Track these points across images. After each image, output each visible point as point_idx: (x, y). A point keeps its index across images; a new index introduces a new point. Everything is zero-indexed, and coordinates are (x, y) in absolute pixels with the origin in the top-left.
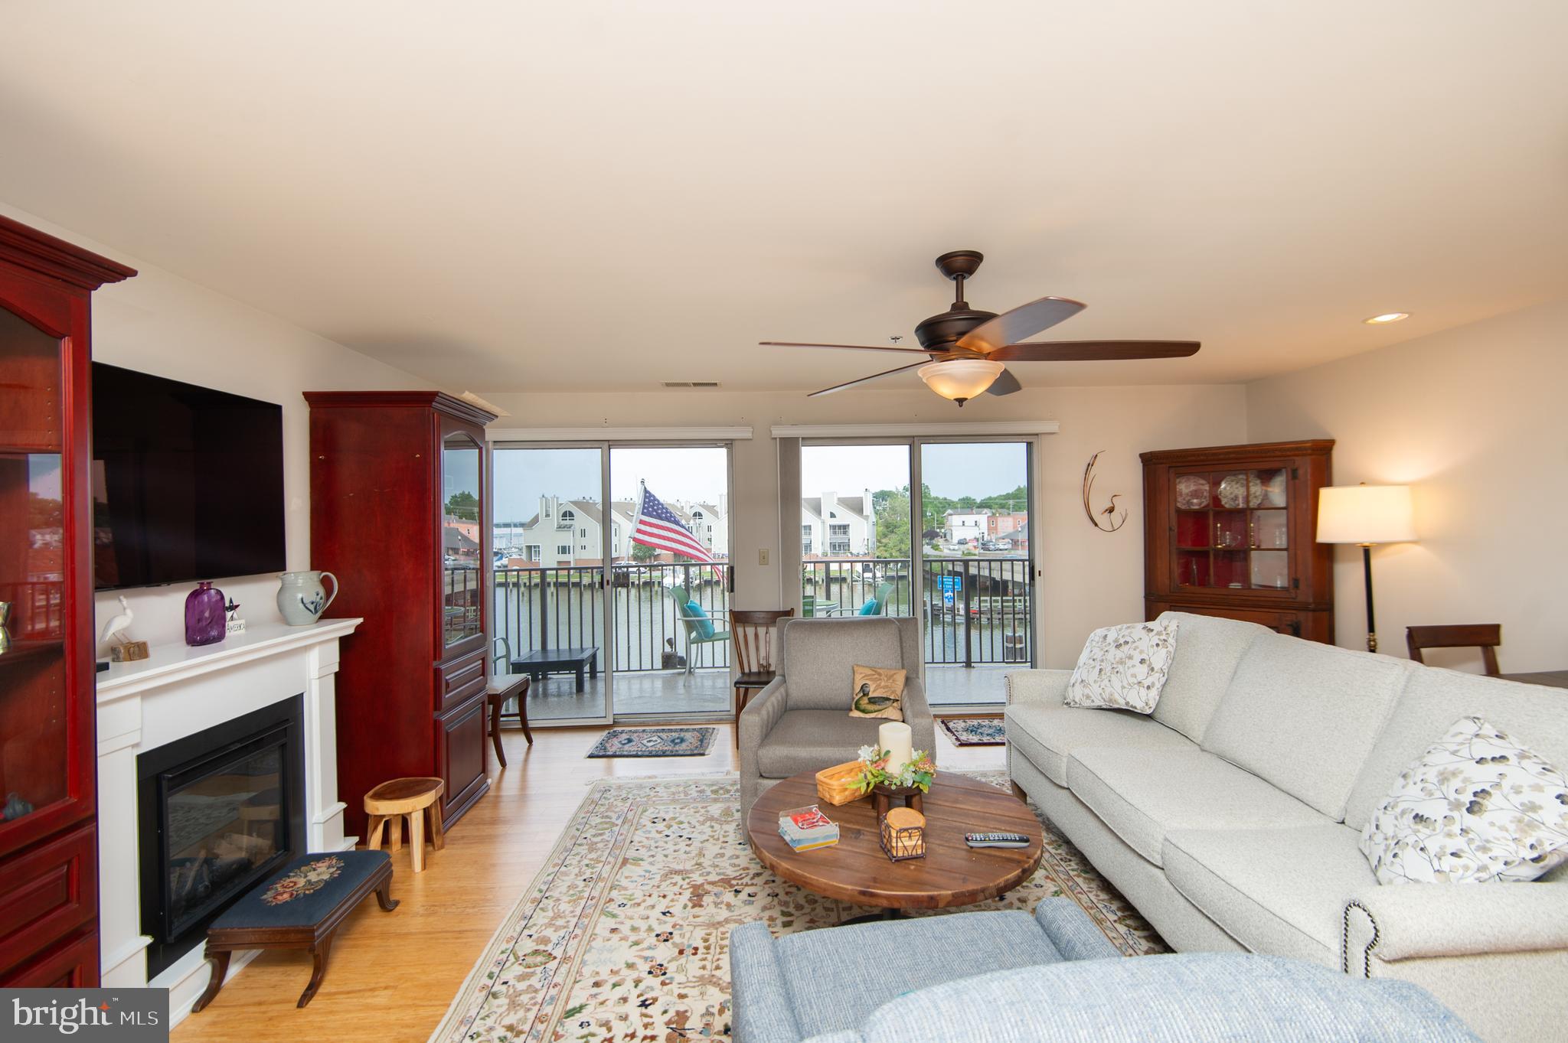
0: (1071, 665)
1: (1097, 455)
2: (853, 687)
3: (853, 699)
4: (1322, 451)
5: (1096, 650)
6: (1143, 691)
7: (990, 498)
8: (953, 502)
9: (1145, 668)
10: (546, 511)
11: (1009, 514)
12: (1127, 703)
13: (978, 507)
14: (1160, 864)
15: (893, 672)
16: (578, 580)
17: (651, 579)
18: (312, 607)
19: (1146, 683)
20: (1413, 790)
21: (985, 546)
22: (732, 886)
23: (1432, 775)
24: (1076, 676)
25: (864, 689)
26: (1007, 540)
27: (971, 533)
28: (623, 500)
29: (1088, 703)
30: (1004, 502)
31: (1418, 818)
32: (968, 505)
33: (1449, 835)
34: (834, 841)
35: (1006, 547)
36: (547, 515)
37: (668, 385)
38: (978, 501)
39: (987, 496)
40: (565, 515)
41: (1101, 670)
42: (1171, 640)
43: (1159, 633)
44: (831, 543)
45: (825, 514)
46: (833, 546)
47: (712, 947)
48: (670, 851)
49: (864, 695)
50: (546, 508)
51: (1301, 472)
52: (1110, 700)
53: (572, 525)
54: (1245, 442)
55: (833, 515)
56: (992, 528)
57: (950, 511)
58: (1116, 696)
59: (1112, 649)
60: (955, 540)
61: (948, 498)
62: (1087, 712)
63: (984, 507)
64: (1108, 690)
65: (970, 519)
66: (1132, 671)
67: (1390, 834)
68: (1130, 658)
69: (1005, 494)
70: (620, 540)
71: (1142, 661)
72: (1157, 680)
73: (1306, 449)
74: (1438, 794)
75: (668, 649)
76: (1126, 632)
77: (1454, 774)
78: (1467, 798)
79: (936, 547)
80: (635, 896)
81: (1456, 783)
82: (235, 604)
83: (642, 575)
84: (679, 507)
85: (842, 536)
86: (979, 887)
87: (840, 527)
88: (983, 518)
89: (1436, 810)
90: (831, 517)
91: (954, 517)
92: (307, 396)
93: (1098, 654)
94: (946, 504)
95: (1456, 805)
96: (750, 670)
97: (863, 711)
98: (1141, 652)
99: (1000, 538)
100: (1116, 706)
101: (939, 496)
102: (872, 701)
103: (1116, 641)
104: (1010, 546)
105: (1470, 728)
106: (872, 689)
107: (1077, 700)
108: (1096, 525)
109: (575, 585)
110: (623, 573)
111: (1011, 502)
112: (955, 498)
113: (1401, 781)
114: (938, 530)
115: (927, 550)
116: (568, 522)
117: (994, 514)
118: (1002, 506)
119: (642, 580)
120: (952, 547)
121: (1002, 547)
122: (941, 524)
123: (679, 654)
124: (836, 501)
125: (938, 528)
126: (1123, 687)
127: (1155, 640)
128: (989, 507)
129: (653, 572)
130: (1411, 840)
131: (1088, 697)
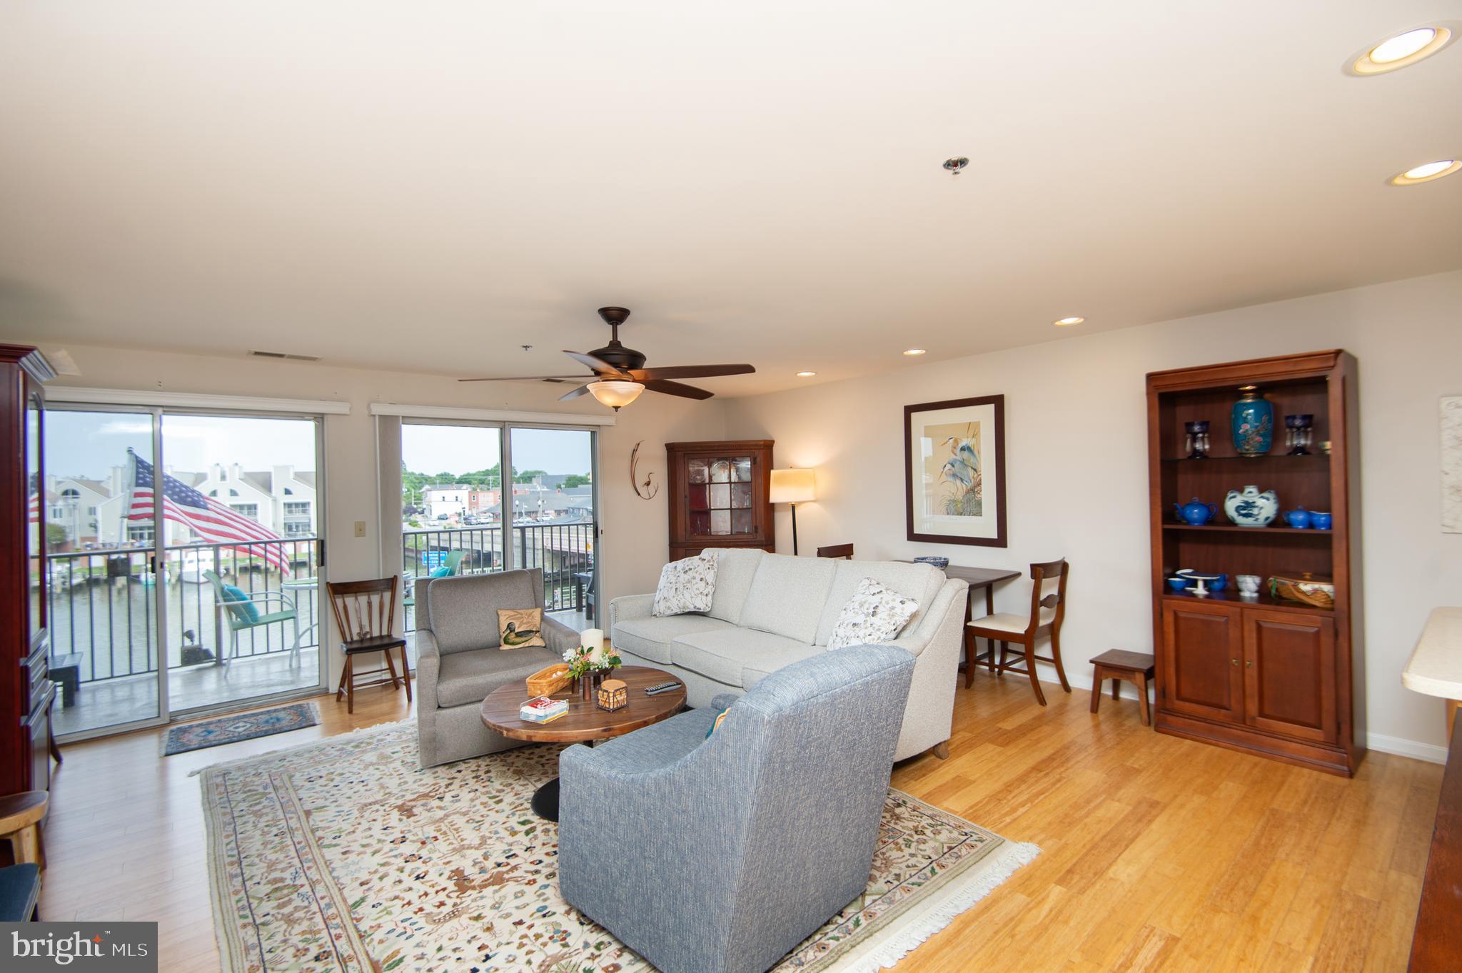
0: (653, 588)
1: (639, 444)
2: (499, 627)
3: (500, 637)
4: (768, 446)
5: (671, 577)
6: (704, 598)
7: (469, 474)
8: (430, 478)
9: (703, 584)
11: (489, 489)
12: (695, 607)
13: (457, 483)
14: (740, 685)
15: (531, 611)
19: (705, 592)
20: (850, 614)
21: (467, 520)
22: (432, 797)
23: (857, 606)
24: (658, 596)
25: (510, 627)
26: (488, 514)
27: (451, 508)
29: (669, 612)
30: (483, 478)
31: (854, 625)
32: (446, 480)
33: (866, 628)
34: (566, 712)
35: (487, 521)
37: (257, 353)
38: (457, 477)
39: (465, 473)
41: (676, 589)
42: (715, 565)
43: (709, 561)
44: (285, 524)
45: (277, 490)
46: (289, 527)
47: (448, 832)
48: (350, 793)
49: (511, 632)
51: (758, 460)
52: (684, 607)
54: (723, 439)
55: (288, 492)
56: (473, 503)
57: (427, 487)
58: (688, 604)
59: (682, 575)
60: (435, 516)
61: (425, 473)
62: (671, 618)
63: (463, 483)
64: (682, 601)
65: (450, 494)
66: (696, 586)
67: (843, 636)
68: (694, 578)
69: (484, 470)
71: (701, 579)
72: (710, 589)
73: (760, 445)
74: (860, 612)
75: (188, 643)
76: (689, 563)
77: (865, 602)
78: (871, 610)
79: (414, 524)
80: (344, 829)
81: (866, 606)
85: (304, 515)
86: (667, 710)
87: (297, 505)
88: (464, 493)
89: (860, 619)
90: (286, 494)
91: (433, 492)
93: (673, 580)
94: (423, 480)
95: (867, 615)
96: (352, 639)
97: (513, 644)
98: (700, 574)
99: (482, 512)
100: (687, 611)
101: (415, 471)
102: (519, 635)
103: (683, 569)
104: (491, 520)
105: (866, 582)
106: (517, 626)
107: (662, 611)
108: (639, 494)
110: (123, 560)
111: (491, 478)
112: (432, 473)
113: (844, 612)
114: (415, 506)
115: (406, 527)
117: (475, 489)
118: (482, 482)
120: (432, 523)
121: (483, 521)
122: (419, 500)
123: (204, 647)
124: (292, 476)
125: (415, 504)
126: (692, 597)
127: (707, 566)
128: (469, 483)
130: (853, 635)
131: (669, 608)
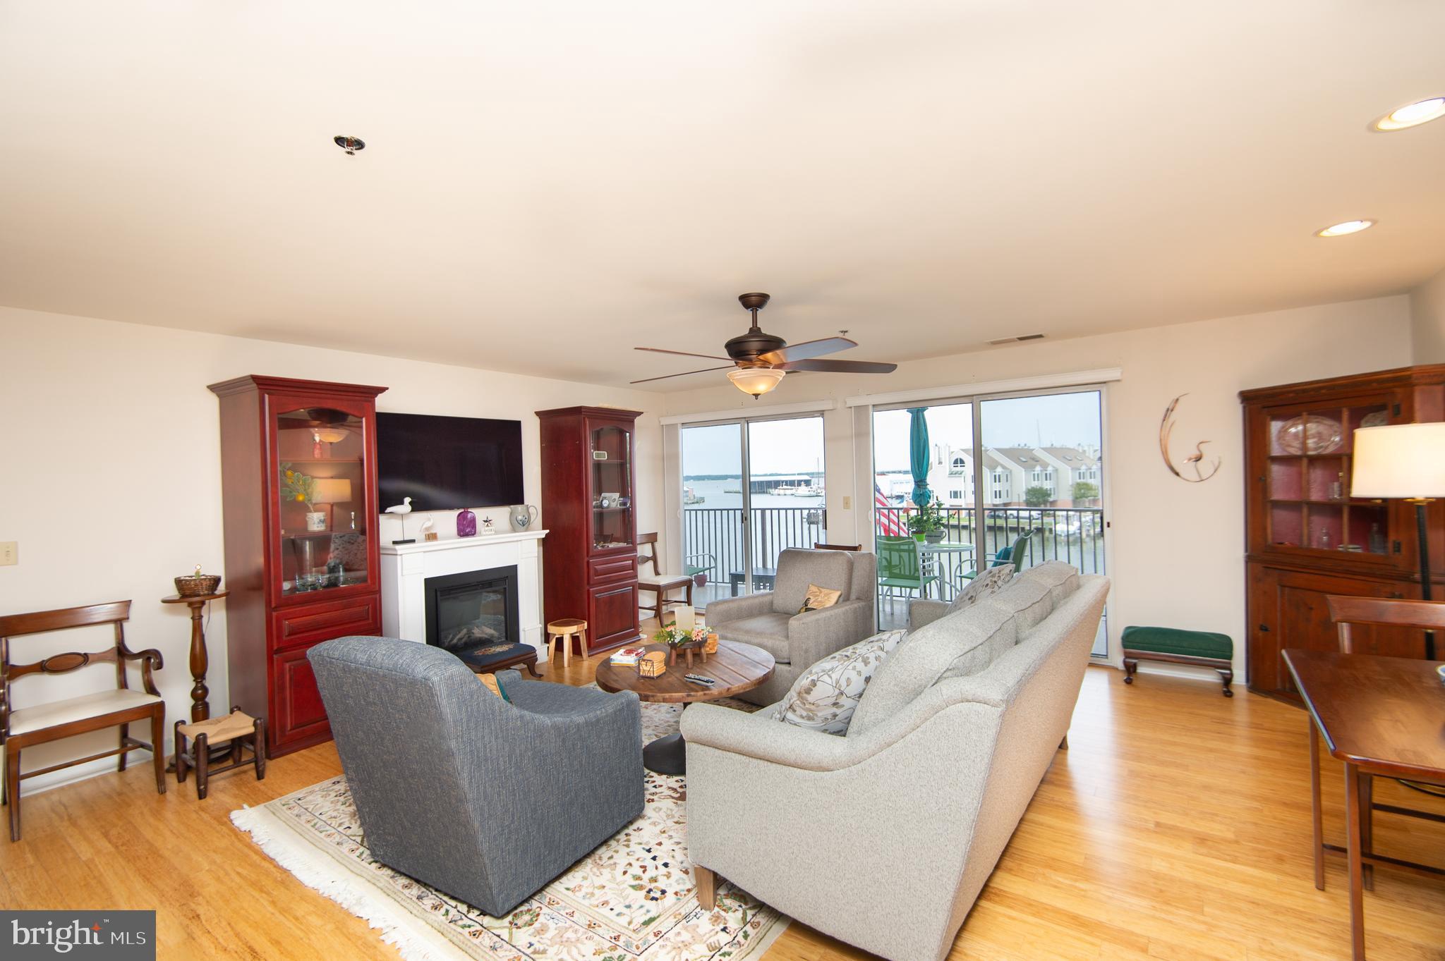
1: (1177, 400)
3: (801, 608)
10: (939, 459)
16: (967, 523)
17: (1043, 525)
18: (521, 523)
25: (806, 602)
28: (1016, 446)
34: (633, 664)
36: (940, 463)
40: (956, 462)
50: (939, 455)
51: (1404, 407)
53: (963, 472)
70: (1011, 486)
73: (1405, 378)
82: (489, 519)
83: (1034, 521)
84: (1081, 451)
92: (538, 413)
106: (811, 602)
108: (1177, 474)
109: (965, 527)
116: (959, 469)
119: (1033, 526)
129: (1044, 518)
